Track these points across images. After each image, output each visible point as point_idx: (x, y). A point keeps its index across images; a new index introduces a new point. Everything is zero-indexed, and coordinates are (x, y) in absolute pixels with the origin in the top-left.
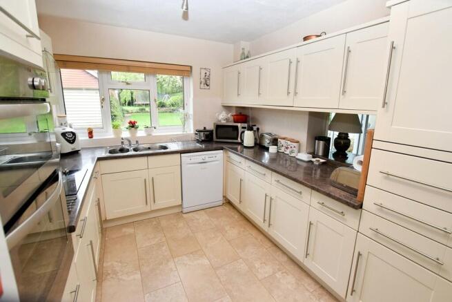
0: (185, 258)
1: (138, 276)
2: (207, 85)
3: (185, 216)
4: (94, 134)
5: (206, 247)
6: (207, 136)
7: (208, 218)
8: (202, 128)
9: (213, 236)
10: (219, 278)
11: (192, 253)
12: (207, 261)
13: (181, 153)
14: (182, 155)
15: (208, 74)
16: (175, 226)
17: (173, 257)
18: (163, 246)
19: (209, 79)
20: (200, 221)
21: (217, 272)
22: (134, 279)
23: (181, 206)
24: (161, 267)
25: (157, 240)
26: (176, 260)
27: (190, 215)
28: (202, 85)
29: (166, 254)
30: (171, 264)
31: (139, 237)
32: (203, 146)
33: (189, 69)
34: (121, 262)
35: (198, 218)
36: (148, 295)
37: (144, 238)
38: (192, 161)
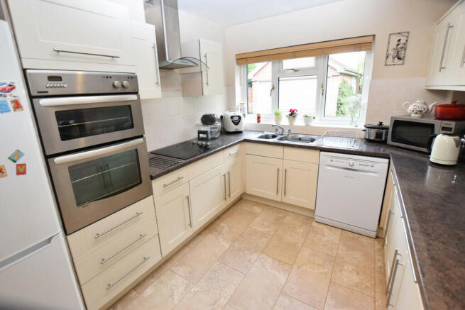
0: (270, 260)
1: (227, 246)
2: (399, 59)
3: (314, 224)
4: (261, 119)
5: (299, 267)
6: (378, 135)
7: (337, 242)
8: (376, 123)
9: (321, 262)
10: (275, 304)
11: (279, 261)
12: (285, 280)
13: (321, 151)
14: (322, 153)
15: (403, 41)
16: (294, 227)
17: (262, 252)
18: (266, 237)
19: (404, 48)
20: (325, 239)
21: (280, 298)
22: (223, 246)
23: (313, 211)
24: (246, 252)
25: (267, 229)
26: (262, 256)
27: (321, 226)
28: (390, 59)
29: (260, 245)
30: (254, 257)
31: (258, 219)
32: (372, 149)
33: (370, 39)
34: (229, 228)
35: (326, 234)
36: (218, 263)
37: (261, 221)
38: (334, 163)
